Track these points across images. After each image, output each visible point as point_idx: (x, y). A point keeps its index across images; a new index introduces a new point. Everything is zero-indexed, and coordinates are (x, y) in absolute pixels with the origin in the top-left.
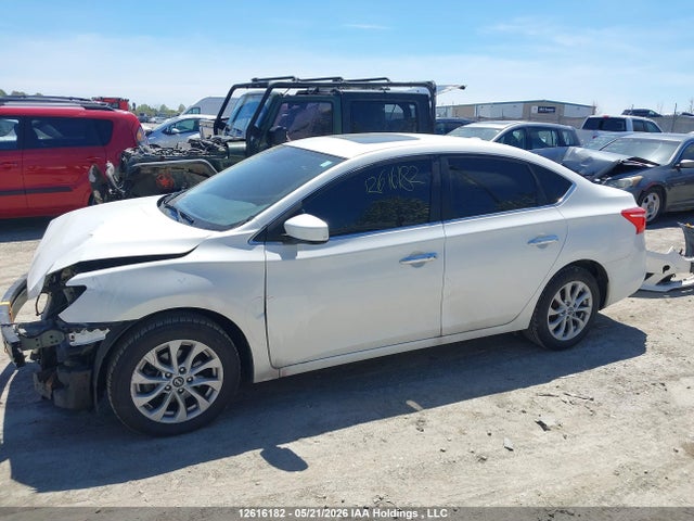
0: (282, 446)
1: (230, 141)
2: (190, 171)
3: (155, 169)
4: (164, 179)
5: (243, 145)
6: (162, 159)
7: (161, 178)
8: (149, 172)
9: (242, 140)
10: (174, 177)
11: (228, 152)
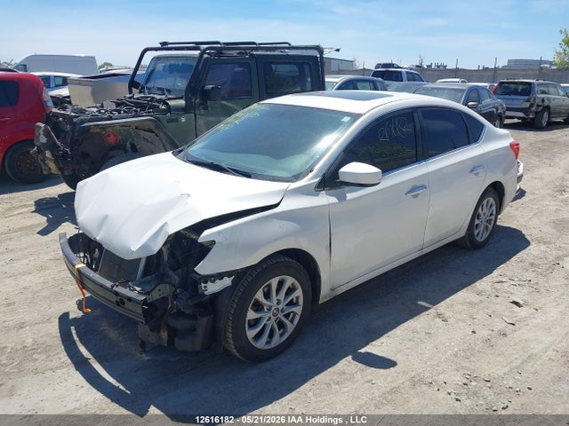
0: (363, 351)
1: (169, 99)
2: (136, 128)
3: (104, 127)
4: (112, 136)
5: (182, 102)
6: (110, 118)
7: (109, 136)
8: (98, 130)
9: (181, 98)
10: (120, 133)
11: (169, 109)
